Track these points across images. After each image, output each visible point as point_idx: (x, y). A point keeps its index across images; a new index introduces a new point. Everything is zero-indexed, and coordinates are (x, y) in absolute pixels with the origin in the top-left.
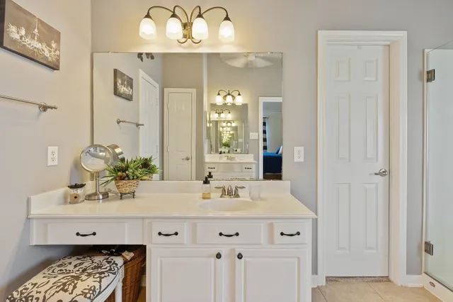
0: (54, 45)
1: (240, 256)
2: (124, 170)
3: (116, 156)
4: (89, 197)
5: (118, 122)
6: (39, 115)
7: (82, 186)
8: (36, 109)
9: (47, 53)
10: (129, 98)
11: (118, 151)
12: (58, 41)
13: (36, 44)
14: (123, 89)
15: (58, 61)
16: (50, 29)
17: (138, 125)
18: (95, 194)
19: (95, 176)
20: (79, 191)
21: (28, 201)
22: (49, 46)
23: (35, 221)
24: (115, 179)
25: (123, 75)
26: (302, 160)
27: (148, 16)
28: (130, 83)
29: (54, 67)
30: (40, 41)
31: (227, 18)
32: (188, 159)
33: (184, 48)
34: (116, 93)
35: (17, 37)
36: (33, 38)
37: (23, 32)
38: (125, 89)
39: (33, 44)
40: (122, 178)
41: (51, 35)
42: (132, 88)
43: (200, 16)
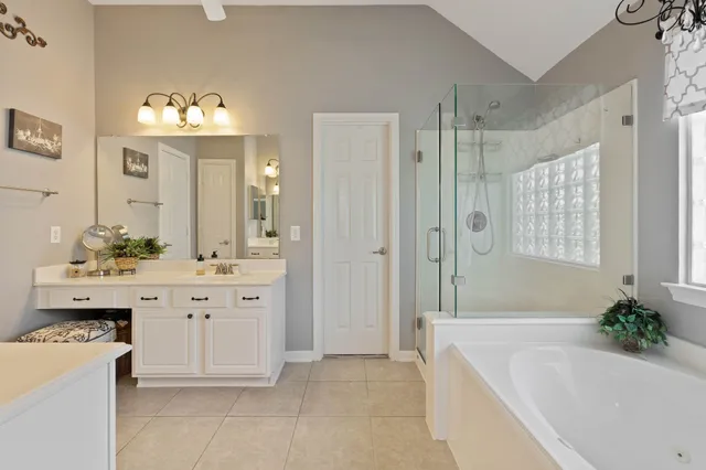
0: (56, 138)
1: (207, 317)
2: (121, 248)
3: (119, 237)
4: (90, 274)
5: (129, 202)
6: (42, 199)
7: (83, 262)
8: (41, 195)
9: (50, 147)
10: (144, 176)
11: (122, 231)
12: (60, 134)
13: (40, 141)
14: (134, 167)
15: (60, 151)
16: (51, 124)
17: (157, 204)
18: (97, 271)
19: (98, 254)
20: (80, 267)
21: (34, 273)
22: (51, 139)
23: (39, 289)
24: (113, 256)
25: (133, 152)
26: (298, 239)
27: (146, 104)
28: (144, 160)
29: (56, 156)
30: (43, 137)
31: (221, 105)
32: (227, 243)
33: (185, 131)
34: (126, 171)
35: (24, 138)
36: (37, 136)
37: (29, 133)
38: (138, 167)
39: (37, 141)
40: (120, 256)
41: (53, 130)
42: (146, 164)
43: (195, 104)
